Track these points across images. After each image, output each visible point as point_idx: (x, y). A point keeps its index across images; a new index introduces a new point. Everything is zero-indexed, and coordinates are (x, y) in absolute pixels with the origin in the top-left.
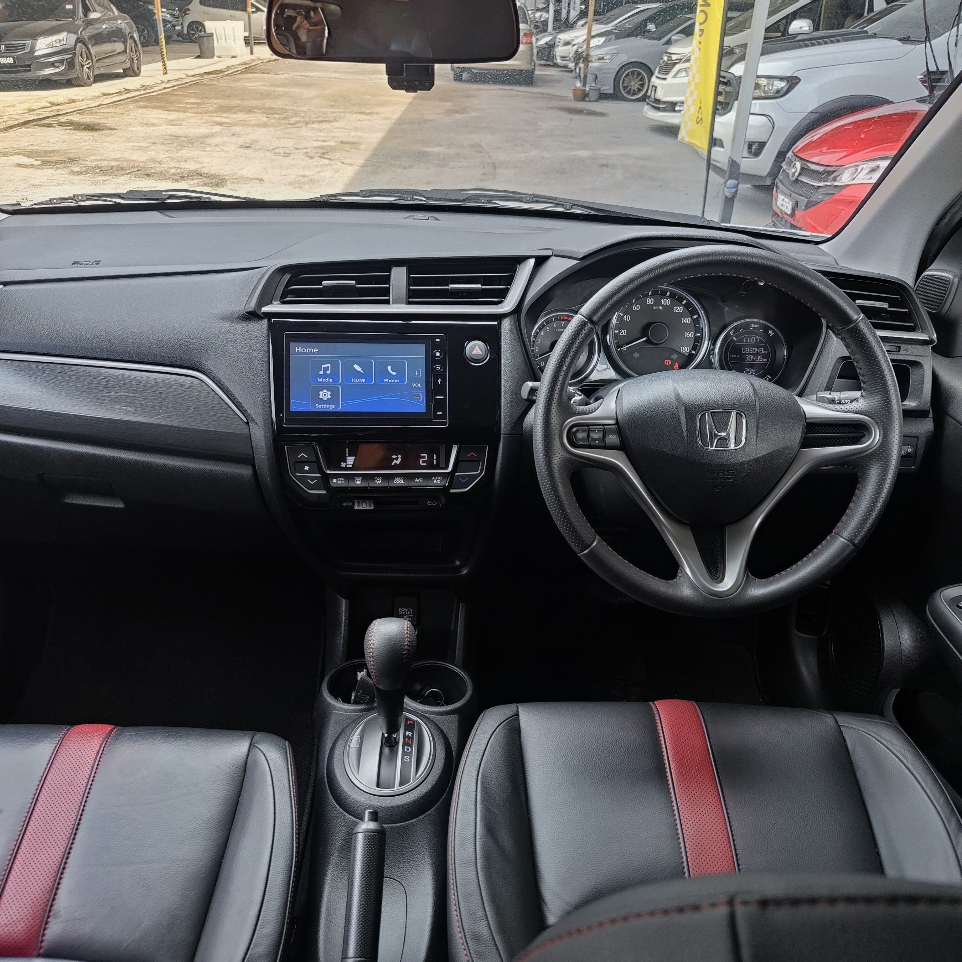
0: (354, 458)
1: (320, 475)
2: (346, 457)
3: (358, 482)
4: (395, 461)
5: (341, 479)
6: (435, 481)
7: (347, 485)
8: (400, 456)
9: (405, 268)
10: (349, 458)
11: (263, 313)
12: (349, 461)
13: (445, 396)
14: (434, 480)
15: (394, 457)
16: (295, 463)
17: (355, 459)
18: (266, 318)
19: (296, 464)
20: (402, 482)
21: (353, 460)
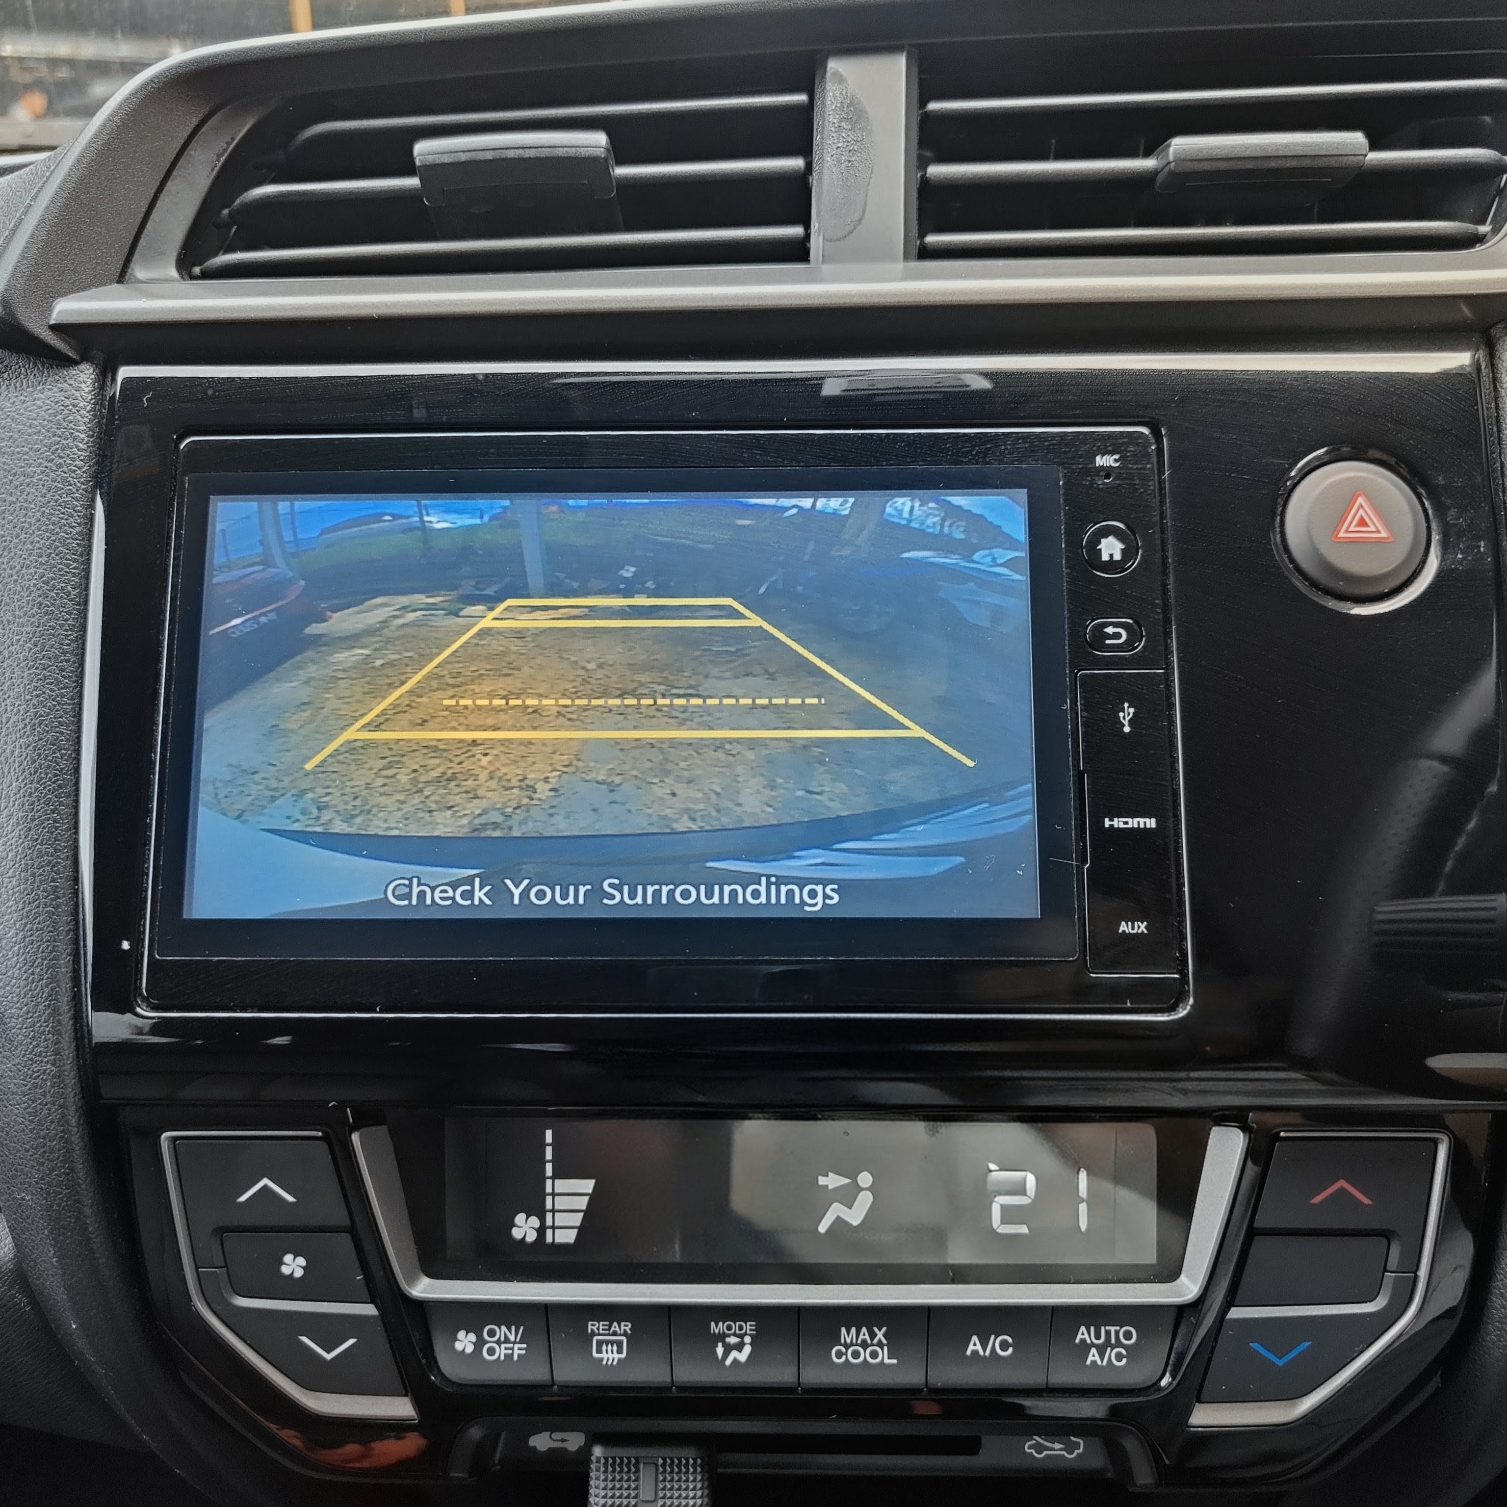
0: (588, 1185)
1: (369, 1310)
2: (544, 1178)
3: (610, 1356)
4: (836, 1211)
5: (502, 1331)
6: (1093, 1356)
7: (537, 1373)
8: (865, 1179)
9: (901, 62)
10: (562, 1185)
11: (56, 328)
12: (560, 1203)
13: (1167, 815)
14: (1085, 1347)
15: (832, 1181)
16: (221, 1231)
17: (594, 1198)
18: (85, 357)
19: (231, 1240)
20: (884, 1356)
21: (583, 1203)
